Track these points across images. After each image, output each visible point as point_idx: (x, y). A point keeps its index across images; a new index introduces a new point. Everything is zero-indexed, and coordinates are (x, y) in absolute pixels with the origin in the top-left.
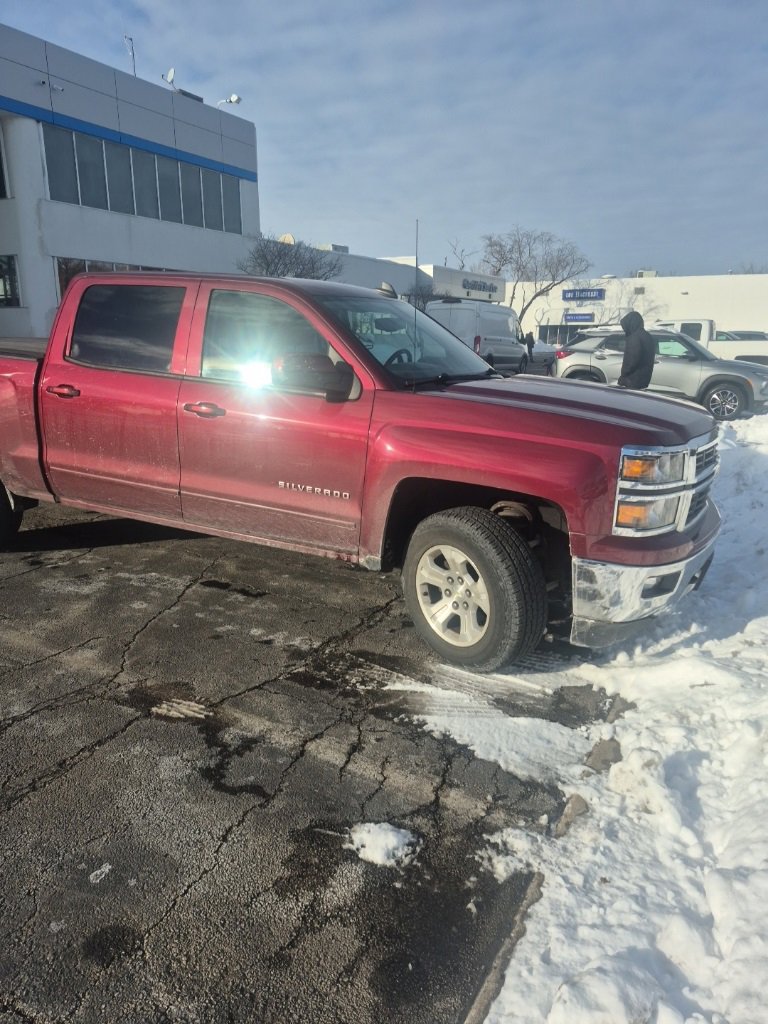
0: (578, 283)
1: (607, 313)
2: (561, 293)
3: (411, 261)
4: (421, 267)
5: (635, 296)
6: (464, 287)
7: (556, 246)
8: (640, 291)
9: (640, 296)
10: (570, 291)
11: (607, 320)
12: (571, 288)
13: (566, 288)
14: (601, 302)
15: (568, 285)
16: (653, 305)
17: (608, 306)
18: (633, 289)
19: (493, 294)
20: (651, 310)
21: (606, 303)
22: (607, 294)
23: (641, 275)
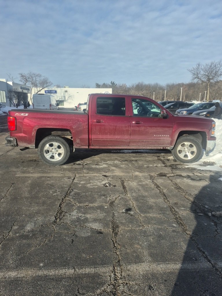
0: (49, 89)
1: (58, 97)
2: (44, 91)
3: (4, 80)
4: (7, 82)
5: (65, 93)
6: (21, 89)
7: (42, 78)
8: (66, 91)
9: (66, 93)
10: (47, 91)
11: (59, 99)
12: (47, 90)
13: (46, 90)
14: (56, 94)
15: (46, 89)
16: (70, 95)
17: (58, 95)
18: (64, 91)
19: (29, 91)
20: (70, 97)
21: (57, 94)
22: (58, 92)
23: (65, 87)
